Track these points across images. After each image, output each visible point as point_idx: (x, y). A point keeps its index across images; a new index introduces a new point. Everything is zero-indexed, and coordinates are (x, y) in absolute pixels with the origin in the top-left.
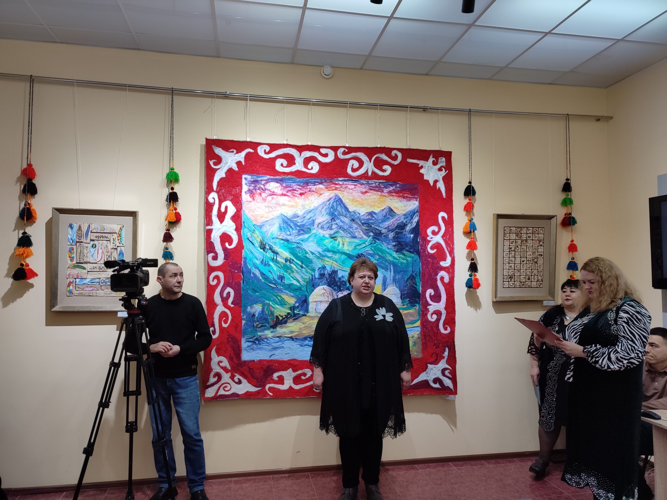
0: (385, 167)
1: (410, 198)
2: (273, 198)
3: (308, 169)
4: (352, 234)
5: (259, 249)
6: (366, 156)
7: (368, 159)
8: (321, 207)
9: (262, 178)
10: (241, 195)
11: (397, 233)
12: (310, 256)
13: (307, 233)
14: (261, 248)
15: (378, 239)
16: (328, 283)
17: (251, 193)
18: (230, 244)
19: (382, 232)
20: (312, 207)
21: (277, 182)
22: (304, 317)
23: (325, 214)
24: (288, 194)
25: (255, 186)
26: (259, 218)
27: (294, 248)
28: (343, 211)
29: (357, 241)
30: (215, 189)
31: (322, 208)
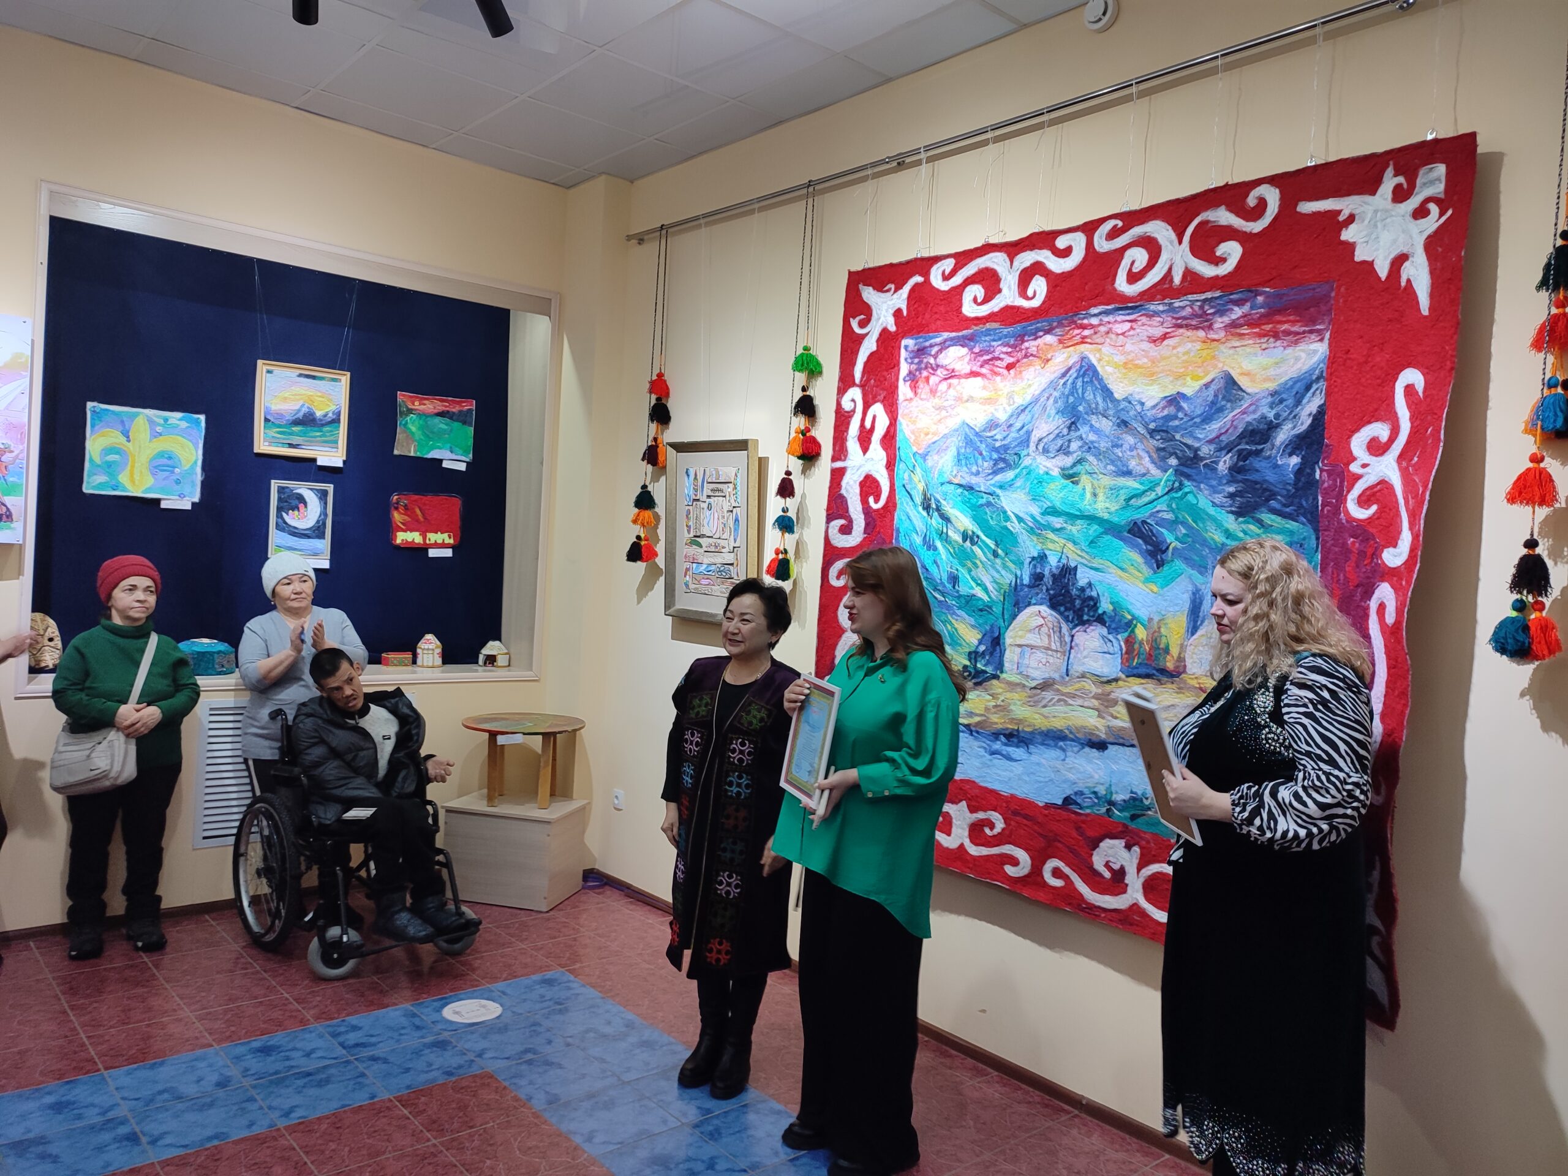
0: (1222, 249)
1: (1298, 333)
2: (950, 386)
3: (1028, 298)
4: (1119, 463)
5: (920, 508)
6: (1170, 228)
7: (1172, 235)
8: (1046, 395)
9: (932, 341)
10: (897, 387)
11: (1243, 456)
12: (1015, 526)
13: (1009, 466)
14: (924, 509)
15: (1188, 477)
16: (1050, 600)
17: (913, 380)
18: (877, 501)
19: (1201, 454)
20: (1028, 398)
21: (962, 346)
22: (994, 682)
23: (1053, 412)
24: (984, 371)
25: (920, 362)
26: (922, 435)
27: (982, 505)
28: (1099, 399)
29: (1132, 484)
30: (857, 380)
31: (1048, 398)
